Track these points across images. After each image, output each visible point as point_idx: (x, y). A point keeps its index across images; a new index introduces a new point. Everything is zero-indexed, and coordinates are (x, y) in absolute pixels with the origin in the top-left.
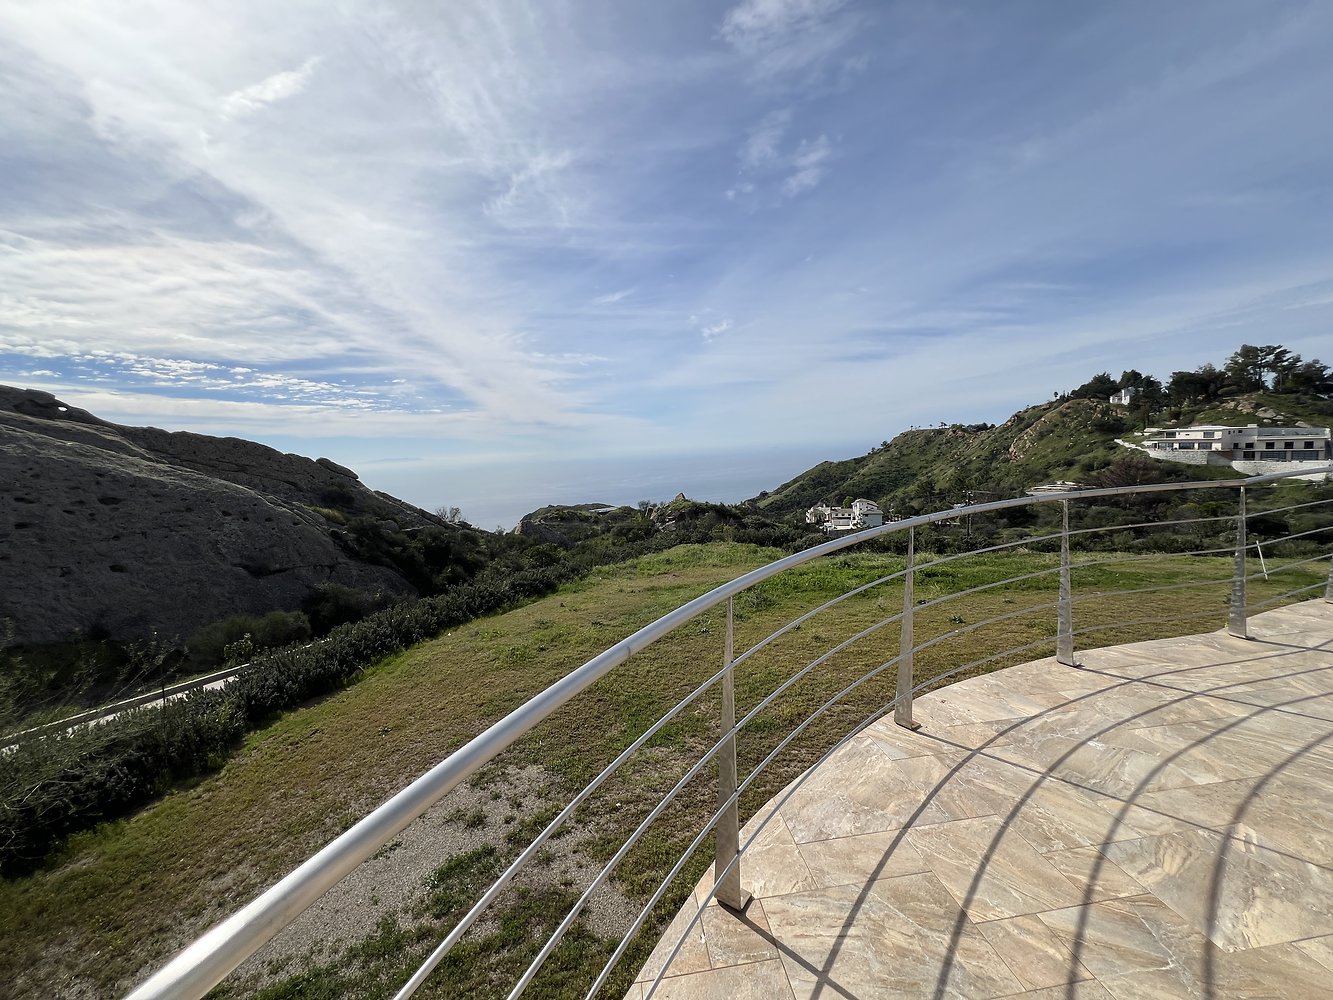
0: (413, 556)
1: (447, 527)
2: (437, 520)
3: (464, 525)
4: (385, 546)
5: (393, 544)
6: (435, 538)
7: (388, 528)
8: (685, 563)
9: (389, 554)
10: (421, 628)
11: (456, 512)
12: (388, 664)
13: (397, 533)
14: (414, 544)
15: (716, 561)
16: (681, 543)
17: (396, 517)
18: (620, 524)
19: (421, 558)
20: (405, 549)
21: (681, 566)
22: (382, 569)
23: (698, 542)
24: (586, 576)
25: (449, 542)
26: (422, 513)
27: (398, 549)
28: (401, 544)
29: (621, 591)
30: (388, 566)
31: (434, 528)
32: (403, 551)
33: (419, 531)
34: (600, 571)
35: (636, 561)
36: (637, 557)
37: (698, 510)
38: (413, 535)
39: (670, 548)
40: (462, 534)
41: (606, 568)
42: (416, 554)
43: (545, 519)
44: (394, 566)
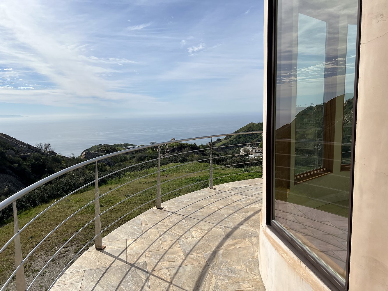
0: (25, 169)
1: (43, 154)
2: (37, 150)
3: (53, 153)
4: (8, 164)
5: (13, 162)
6: (37, 160)
7: (9, 154)
8: (172, 171)
9: (11, 168)
10: (40, 199)
11: (48, 146)
12: (26, 214)
13: (14, 156)
14: (24, 163)
15: (187, 170)
16: (171, 162)
17: (14, 148)
18: (140, 154)
19: (29, 170)
20: (20, 165)
21: (170, 172)
22: (7, 176)
23: (179, 162)
24: (122, 177)
25: (45, 162)
26: (29, 146)
27: (16, 165)
28: (18, 162)
29: (140, 183)
30: (10, 174)
31: (36, 154)
32: (19, 166)
33: (28, 156)
34: (129, 175)
35: (147, 170)
36: (148, 169)
37: (181, 147)
38: (24, 158)
39: (165, 164)
40: (52, 158)
41: (132, 173)
42: (27, 168)
43: (98, 151)
44: (14, 174)
